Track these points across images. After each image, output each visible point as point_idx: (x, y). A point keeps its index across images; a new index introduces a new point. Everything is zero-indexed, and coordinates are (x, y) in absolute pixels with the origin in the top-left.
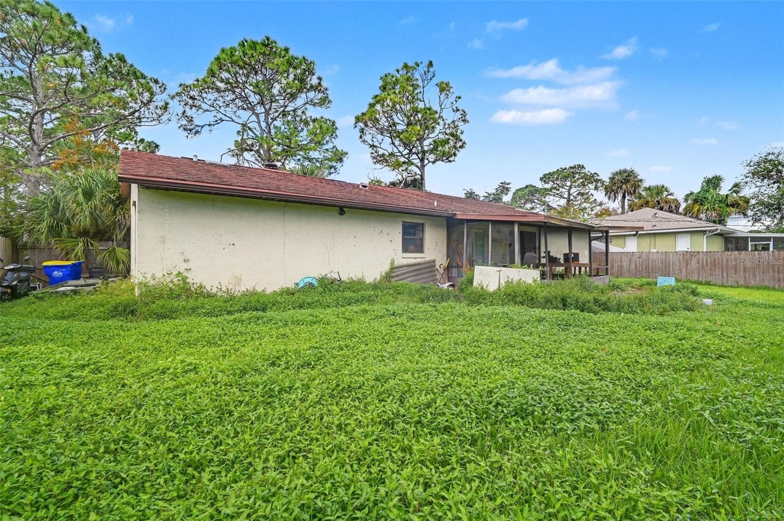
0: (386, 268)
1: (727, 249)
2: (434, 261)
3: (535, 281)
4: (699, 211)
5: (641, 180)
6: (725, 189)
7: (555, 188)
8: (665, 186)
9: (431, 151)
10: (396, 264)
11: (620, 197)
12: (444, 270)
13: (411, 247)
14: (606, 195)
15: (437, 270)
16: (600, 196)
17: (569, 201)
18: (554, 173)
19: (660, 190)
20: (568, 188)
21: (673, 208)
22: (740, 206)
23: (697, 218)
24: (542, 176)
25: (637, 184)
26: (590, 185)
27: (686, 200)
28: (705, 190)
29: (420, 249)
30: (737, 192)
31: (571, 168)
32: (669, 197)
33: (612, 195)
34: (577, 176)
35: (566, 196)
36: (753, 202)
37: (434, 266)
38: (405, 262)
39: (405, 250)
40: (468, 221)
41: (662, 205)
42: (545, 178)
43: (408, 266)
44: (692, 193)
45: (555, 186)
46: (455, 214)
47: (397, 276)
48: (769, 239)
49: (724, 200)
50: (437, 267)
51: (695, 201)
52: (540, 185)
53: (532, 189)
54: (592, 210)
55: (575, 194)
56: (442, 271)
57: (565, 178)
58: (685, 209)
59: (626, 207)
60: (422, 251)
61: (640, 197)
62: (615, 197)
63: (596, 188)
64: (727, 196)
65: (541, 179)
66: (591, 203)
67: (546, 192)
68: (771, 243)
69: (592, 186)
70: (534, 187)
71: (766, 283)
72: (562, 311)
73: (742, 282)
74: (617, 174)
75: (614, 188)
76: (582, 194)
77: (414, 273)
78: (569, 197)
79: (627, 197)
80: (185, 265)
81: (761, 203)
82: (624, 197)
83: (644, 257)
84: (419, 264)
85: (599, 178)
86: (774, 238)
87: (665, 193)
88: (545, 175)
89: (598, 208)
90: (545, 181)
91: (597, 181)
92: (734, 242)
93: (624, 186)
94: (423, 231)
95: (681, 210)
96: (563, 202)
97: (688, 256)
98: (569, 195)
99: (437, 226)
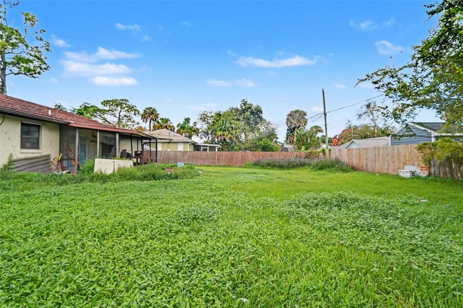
0: (5, 161)
1: (194, 150)
2: (49, 156)
3: (131, 167)
4: (182, 132)
5: (158, 114)
6: (191, 124)
7: (111, 110)
8: (169, 119)
9: (13, 64)
10: (14, 158)
11: (149, 121)
12: (58, 162)
13: (28, 145)
14: (142, 119)
15: (52, 162)
16: (138, 119)
17: (119, 119)
18: (110, 101)
19: (167, 121)
20: (119, 112)
21: (172, 129)
22: (196, 131)
23: (182, 135)
24: (102, 101)
25: (157, 116)
26: (131, 112)
27: (178, 127)
28: (185, 123)
29: (36, 145)
30: (195, 125)
31: (121, 100)
32: (171, 124)
33: (145, 119)
34: (124, 105)
35: (118, 116)
36: (200, 130)
37: (49, 159)
38: (23, 156)
39: (23, 147)
40: (80, 128)
41: (168, 128)
42: (105, 103)
43: (26, 159)
44: (180, 124)
45: (111, 109)
46: (69, 123)
47: (16, 167)
48: (207, 146)
49: (191, 129)
50: (52, 160)
51: (181, 128)
52: (101, 107)
53: (95, 108)
54: (133, 126)
55: (122, 116)
56: (56, 163)
57: (117, 105)
58: (177, 131)
59: (152, 127)
60: (38, 148)
61: (158, 122)
62: (146, 121)
63: (135, 114)
64: (192, 127)
65: (102, 103)
66: (132, 122)
67: (104, 112)
68: (208, 148)
69: (133, 113)
70: (97, 107)
71: (209, 164)
72: (158, 181)
73: (202, 164)
74: (147, 108)
75: (146, 116)
76: (127, 117)
77: (32, 165)
78: (119, 117)
79: (152, 122)
81: (203, 131)
82: (150, 121)
83: (166, 153)
84: (36, 158)
85: (136, 109)
86: (209, 146)
87: (169, 122)
88: (104, 101)
89: (137, 126)
90: (104, 105)
91: (135, 110)
92: (197, 147)
93: (151, 116)
94: (39, 132)
95: (176, 131)
96: (116, 120)
97: (184, 153)
98: (120, 116)
99: (52, 129)
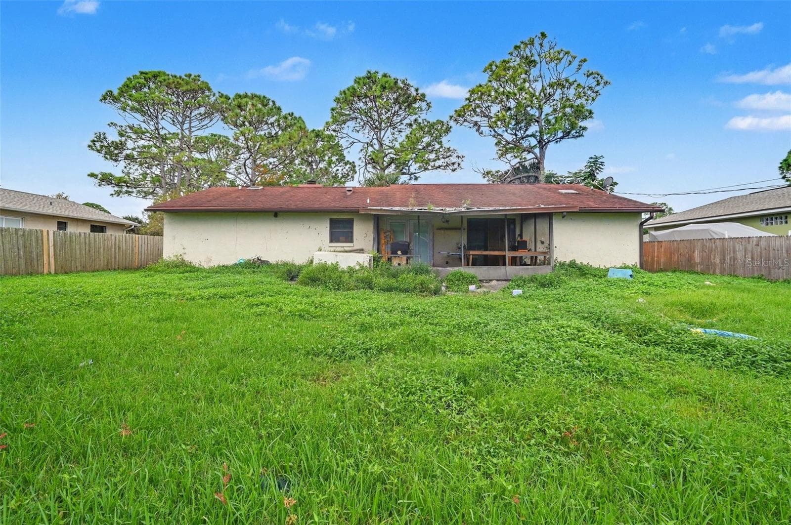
2: (362, 250)
38: (332, 250)
60: (352, 241)
80: (183, 251)
94: (353, 225)
